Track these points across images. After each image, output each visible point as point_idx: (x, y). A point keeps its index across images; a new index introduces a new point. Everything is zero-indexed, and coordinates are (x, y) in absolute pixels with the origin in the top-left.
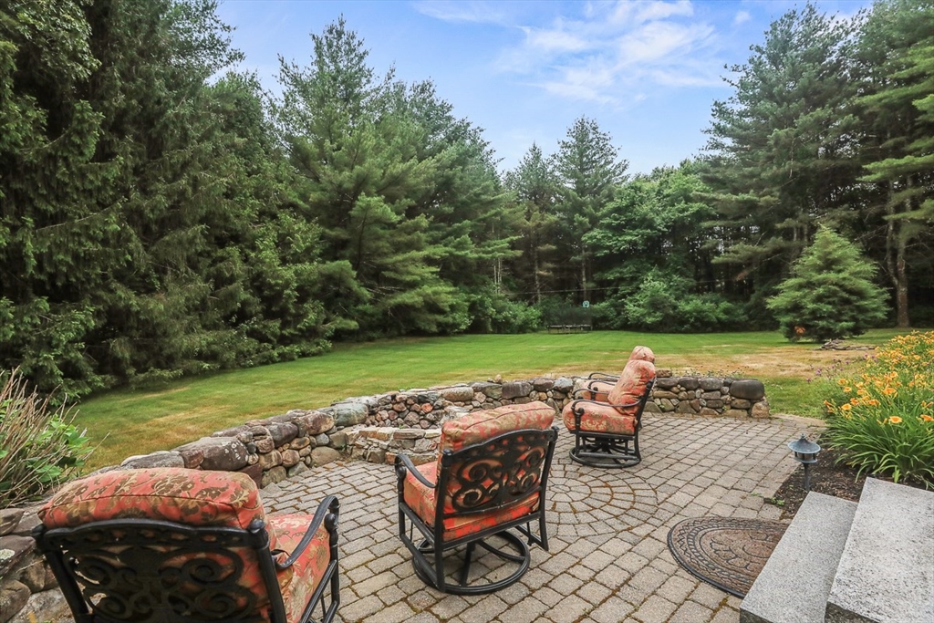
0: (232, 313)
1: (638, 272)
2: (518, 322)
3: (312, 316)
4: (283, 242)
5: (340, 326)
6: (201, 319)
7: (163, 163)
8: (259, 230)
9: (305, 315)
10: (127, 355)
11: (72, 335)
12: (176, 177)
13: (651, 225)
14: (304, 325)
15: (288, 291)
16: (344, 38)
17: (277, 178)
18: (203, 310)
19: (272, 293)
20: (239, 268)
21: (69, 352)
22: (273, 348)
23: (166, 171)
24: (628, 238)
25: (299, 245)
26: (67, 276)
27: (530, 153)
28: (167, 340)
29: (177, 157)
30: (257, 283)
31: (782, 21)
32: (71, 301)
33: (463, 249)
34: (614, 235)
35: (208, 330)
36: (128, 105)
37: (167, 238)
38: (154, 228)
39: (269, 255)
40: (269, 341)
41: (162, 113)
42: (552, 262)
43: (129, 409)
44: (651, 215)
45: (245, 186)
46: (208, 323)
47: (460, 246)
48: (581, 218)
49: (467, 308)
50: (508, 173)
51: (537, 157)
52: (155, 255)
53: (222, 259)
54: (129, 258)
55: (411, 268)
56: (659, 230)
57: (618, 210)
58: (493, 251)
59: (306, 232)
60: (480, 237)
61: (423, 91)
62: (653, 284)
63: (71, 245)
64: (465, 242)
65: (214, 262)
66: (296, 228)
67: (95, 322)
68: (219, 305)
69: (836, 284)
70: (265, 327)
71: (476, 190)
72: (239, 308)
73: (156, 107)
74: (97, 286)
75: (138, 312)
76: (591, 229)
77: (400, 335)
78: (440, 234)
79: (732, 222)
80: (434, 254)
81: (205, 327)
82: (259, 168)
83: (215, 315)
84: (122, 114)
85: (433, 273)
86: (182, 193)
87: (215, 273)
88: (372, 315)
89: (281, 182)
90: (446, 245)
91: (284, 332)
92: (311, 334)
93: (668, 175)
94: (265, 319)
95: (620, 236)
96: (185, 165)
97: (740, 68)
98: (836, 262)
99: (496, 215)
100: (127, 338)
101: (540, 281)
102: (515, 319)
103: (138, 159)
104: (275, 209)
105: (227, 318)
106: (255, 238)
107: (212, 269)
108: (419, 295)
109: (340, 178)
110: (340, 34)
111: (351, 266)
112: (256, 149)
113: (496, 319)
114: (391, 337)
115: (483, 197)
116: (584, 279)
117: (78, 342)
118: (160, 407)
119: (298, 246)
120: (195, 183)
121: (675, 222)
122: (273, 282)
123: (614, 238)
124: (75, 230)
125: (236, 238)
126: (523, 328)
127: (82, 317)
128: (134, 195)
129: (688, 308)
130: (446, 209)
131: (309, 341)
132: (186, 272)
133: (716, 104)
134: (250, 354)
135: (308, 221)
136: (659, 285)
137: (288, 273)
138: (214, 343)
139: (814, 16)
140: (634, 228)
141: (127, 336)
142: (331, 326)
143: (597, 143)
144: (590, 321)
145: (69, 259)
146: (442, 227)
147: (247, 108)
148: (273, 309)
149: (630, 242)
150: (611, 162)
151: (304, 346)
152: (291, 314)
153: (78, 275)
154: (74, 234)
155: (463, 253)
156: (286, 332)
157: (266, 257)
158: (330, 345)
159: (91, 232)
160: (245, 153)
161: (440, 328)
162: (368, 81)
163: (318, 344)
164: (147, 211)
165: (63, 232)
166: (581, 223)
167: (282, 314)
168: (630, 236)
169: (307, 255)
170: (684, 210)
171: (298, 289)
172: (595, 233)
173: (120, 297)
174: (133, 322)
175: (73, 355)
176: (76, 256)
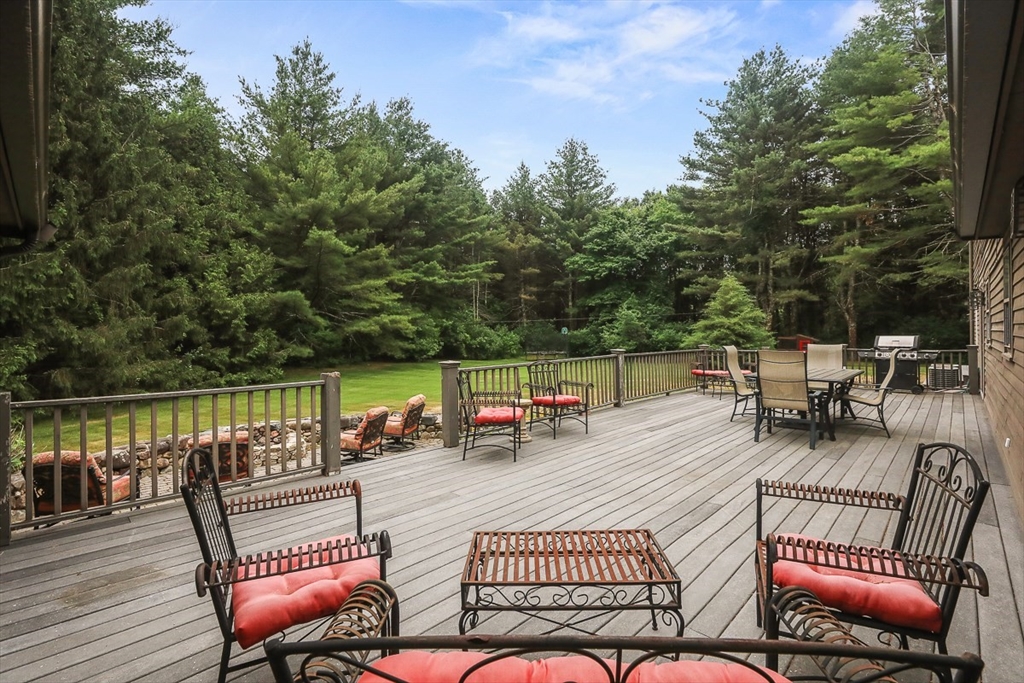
0: (178, 343)
1: (619, 299)
2: (495, 347)
3: (262, 344)
4: (233, 272)
5: (292, 354)
6: (145, 349)
7: (108, 202)
8: (210, 259)
9: (256, 342)
10: (68, 385)
11: (15, 369)
12: (121, 217)
13: (630, 252)
14: (254, 354)
15: (236, 321)
16: (311, 59)
17: (230, 206)
18: (148, 340)
19: (221, 323)
20: (186, 299)
21: (11, 383)
22: (221, 376)
23: (111, 210)
24: (609, 265)
25: (249, 274)
26: (10, 314)
27: (518, 172)
28: (108, 371)
29: (121, 198)
30: (206, 313)
31: (754, 60)
32: (14, 335)
33: (433, 275)
34: (596, 261)
35: (154, 359)
36: (73, 146)
37: (110, 275)
38: (98, 265)
39: (217, 286)
40: (217, 369)
41: (108, 153)
42: (537, 286)
43: (67, 435)
44: (631, 243)
45: (196, 217)
46: (152, 353)
47: (429, 272)
48: (563, 243)
49: (437, 334)
50: (495, 192)
51: (525, 176)
52: (100, 290)
53: (169, 290)
54: (71, 296)
55: (372, 296)
56: (639, 258)
57: (600, 235)
58: (466, 276)
59: (258, 262)
60: (453, 261)
61: (400, 108)
62: (628, 313)
63: (15, 287)
64: (435, 268)
65: (162, 292)
66: (248, 258)
67: (37, 355)
68: (162, 335)
69: (728, 328)
70: (213, 355)
71: (451, 214)
72: (185, 339)
73: (103, 145)
74: (40, 321)
75: (80, 346)
76: (573, 255)
77: (364, 360)
78: (410, 258)
79: (706, 253)
80: (400, 280)
81: (149, 356)
82: (211, 197)
83: (160, 345)
84: (66, 156)
85: (395, 300)
86: (126, 233)
87: (161, 304)
88: (331, 342)
89: (235, 211)
90: (416, 270)
91: (233, 360)
92: (262, 361)
93: (655, 201)
94: (213, 347)
95: (602, 262)
96: (131, 203)
97: (714, 103)
98: (733, 307)
99: (470, 239)
100: (68, 369)
101: (526, 304)
102: (490, 344)
103: (82, 198)
104: (227, 238)
105: (172, 348)
106: (204, 268)
107: (158, 300)
108: (377, 323)
109: (294, 210)
110: (306, 55)
111: (303, 295)
112: (210, 178)
113: (470, 344)
114: (355, 363)
115: (458, 220)
116: (570, 304)
117: (20, 375)
118: (97, 432)
119: (249, 276)
120: (141, 221)
121: (656, 249)
122: (221, 312)
123: (596, 264)
124: (20, 273)
125: (184, 269)
126: (500, 354)
127: (25, 352)
128: (79, 234)
129: (661, 337)
130: (417, 232)
131: (261, 369)
132: (131, 304)
133: (697, 134)
134: (197, 382)
135: (262, 250)
136: (633, 314)
137: (237, 303)
138: (158, 372)
139: (782, 57)
140: (615, 254)
141: (68, 366)
142: (283, 353)
143: (587, 164)
144: (567, 348)
145: (13, 300)
146: (413, 251)
147: (202, 136)
148: (222, 338)
149: (610, 269)
150: (601, 183)
151: (254, 374)
152: (241, 343)
153: (21, 312)
154: (18, 277)
155: (431, 279)
156: (235, 360)
157: (215, 287)
158: (281, 372)
159: (35, 276)
160: (196, 183)
161: (408, 355)
162: (335, 104)
163: (269, 372)
164: (91, 251)
165: (8, 275)
166: (563, 247)
167: (231, 342)
168: (612, 263)
169: (258, 285)
170: (665, 238)
171: (247, 319)
172: (577, 259)
173: (62, 332)
174: (74, 353)
175: (15, 386)
176: (19, 296)
